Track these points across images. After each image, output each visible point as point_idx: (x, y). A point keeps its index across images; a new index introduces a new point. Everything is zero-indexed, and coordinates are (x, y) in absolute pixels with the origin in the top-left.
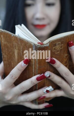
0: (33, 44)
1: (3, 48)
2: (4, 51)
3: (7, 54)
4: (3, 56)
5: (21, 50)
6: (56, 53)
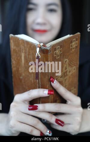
0: (36, 45)
3: (15, 59)
5: (27, 53)
6: (57, 58)
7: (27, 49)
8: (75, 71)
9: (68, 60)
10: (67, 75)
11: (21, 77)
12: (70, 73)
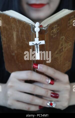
0: (31, 25)
1: (2, 30)
2: (3, 34)
3: (6, 36)
4: (3, 39)
5: (20, 32)
6: (54, 37)
7: (20, 29)
8: (70, 46)
9: (65, 37)
10: (62, 51)
11: (14, 54)
12: (66, 49)
